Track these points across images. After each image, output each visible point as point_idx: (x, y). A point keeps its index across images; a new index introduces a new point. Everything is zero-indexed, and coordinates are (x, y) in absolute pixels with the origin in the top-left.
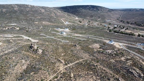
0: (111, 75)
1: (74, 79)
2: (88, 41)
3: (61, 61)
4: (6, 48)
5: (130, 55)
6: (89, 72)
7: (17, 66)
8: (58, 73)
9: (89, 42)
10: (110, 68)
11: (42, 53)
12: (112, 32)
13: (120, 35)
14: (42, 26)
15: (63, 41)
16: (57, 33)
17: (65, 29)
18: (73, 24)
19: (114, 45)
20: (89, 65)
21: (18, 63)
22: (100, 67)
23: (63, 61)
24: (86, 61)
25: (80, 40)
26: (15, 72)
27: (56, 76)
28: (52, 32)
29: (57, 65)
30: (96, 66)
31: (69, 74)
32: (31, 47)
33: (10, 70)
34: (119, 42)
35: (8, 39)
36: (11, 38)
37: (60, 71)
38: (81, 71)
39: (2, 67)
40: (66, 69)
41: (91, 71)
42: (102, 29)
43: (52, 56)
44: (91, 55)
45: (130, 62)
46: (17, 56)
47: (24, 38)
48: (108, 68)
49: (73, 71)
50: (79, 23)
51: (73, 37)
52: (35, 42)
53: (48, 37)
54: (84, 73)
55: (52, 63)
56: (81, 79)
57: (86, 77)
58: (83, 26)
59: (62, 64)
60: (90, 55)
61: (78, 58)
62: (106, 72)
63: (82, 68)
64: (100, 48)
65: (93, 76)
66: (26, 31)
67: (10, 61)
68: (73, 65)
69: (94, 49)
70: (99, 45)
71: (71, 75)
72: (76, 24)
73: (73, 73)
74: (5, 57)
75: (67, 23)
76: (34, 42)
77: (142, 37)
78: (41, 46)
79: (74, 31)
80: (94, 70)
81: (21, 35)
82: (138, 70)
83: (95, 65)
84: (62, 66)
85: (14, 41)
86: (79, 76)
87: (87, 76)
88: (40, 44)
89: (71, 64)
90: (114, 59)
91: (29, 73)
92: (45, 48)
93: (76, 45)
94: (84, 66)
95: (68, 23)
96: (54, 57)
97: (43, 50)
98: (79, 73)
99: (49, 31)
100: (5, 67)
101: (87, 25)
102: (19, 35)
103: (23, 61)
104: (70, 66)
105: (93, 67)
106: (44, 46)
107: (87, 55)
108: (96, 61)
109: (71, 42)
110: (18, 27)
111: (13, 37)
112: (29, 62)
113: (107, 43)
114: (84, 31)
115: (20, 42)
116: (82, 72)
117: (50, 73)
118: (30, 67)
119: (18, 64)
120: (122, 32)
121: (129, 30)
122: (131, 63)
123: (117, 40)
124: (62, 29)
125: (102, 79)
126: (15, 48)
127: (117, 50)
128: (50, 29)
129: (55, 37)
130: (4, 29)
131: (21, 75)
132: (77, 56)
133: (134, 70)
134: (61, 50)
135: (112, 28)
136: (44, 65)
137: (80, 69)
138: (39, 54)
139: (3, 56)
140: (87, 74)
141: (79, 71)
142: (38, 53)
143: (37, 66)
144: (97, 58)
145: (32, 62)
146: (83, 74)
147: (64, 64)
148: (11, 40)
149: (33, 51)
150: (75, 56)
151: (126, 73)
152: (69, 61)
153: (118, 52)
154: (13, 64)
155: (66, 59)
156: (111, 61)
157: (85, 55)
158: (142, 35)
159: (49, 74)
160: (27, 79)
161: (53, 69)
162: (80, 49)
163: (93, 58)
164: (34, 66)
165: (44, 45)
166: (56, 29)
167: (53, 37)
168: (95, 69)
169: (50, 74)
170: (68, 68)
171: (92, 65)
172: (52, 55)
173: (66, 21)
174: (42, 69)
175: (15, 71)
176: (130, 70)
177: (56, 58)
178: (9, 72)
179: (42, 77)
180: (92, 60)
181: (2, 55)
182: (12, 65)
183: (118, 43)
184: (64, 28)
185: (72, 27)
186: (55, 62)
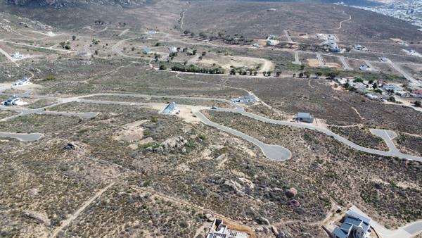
0: (188, 210)
2: (106, 118)
3: (34, 218)
5: (221, 139)
10: (181, 191)
12: (168, 70)
13: (190, 77)
15: (22, 137)
17: (17, 83)
18: (41, 55)
19: (180, 115)
20: (125, 200)
22: (156, 199)
23: (42, 216)
24: (115, 190)
25: (80, 120)
30: (146, 197)
34: (189, 104)
41: (134, 218)
42: (137, 65)
44: (125, 166)
45: (223, 159)
48: (176, 195)
50: (61, 50)
51: (55, 112)
59: (42, 227)
61: (89, 191)
62: (175, 208)
63: (106, 219)
64: (146, 135)
65: (142, 230)
68: (79, 216)
69: (128, 144)
70: (142, 126)
72: (53, 55)
75: (17, 55)
77: (240, 73)
79: (51, 84)
80: (143, 212)
82: (242, 177)
83: (142, 196)
84: (46, 234)
87: (127, 236)
89: (71, 218)
90: (187, 162)
94: (114, 210)
95: (23, 57)
96: (7, 209)
104: (71, 223)
105: (138, 205)
107: (113, 171)
108: (142, 183)
109: (54, 136)
113: (159, 113)
114: (84, 79)
116: (109, 230)
120: (192, 66)
121: (209, 58)
122: (225, 160)
123: (184, 97)
124: (3, 82)
125: (167, 232)
127: (189, 130)
132: (83, 181)
133: (235, 178)
134: (23, 176)
135: (164, 57)
137: (104, 224)
140: (126, 233)
141: (102, 231)
144: (143, 173)
147: (49, 223)
150: (77, 187)
151: (218, 192)
152: (64, 209)
153: (193, 137)
155: (49, 203)
156: (180, 168)
157: (107, 170)
158: (240, 68)
162: (87, 155)
163: (133, 174)
168: (144, 208)
170: (65, 234)
171: (134, 198)
173: (11, 47)
176: (227, 183)
177: (14, 213)
183: (188, 106)
185: (42, 70)
186: (15, 230)
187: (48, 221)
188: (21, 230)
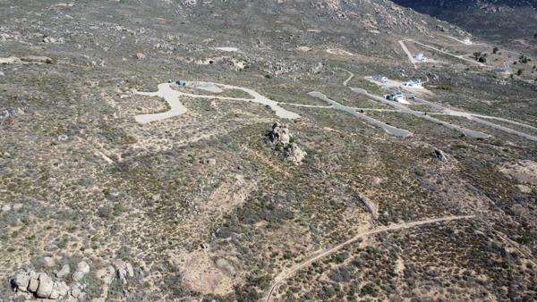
1: (405, 285)
3: (364, 204)
4: (195, 127)
6: (473, 272)
7: (217, 191)
8: (348, 245)
9: (502, 148)
11: (303, 161)
14: (320, 64)
15: (389, 129)
16: (374, 96)
17: (408, 83)
18: (446, 63)
20: (480, 242)
21: (222, 179)
22: (529, 266)
23: (374, 206)
24: (472, 226)
25: (463, 135)
26: (210, 208)
27: (339, 252)
28: (353, 89)
29: (348, 215)
30: (514, 255)
31: (387, 258)
32: (271, 135)
33: (196, 199)
35: (207, 99)
36: (216, 94)
37: (355, 239)
38: (440, 260)
39: (177, 183)
40: (379, 237)
41: (482, 270)
43: (336, 181)
44: (499, 205)
46: (223, 159)
47: (253, 100)
49: (407, 252)
50: (472, 61)
51: (436, 120)
52: (286, 120)
53: (336, 105)
54: (450, 271)
55: (332, 203)
56: (432, 292)
57: (456, 287)
58: (491, 76)
59: (368, 217)
60: (492, 205)
61: (437, 209)
63: (444, 250)
65: (488, 292)
66: (262, 77)
67: (200, 170)
68: (413, 228)
69: (517, 183)
71: (394, 264)
72: (460, 65)
73: (403, 258)
74: (189, 155)
75: (420, 56)
76: (285, 117)
78: (303, 135)
79: (444, 94)
80: (500, 271)
81: (247, 87)
83: (508, 250)
84: (368, 225)
85: (224, 105)
86: (429, 277)
87: (462, 285)
88: (304, 129)
89: (403, 225)
91: (252, 222)
92: (318, 146)
93: (438, 153)
94: (458, 245)
95: (426, 60)
96: (345, 182)
97: (309, 152)
98: (427, 266)
99: (345, 83)
100: (185, 185)
101: (512, 76)
102: (242, 88)
103: (239, 177)
104: (400, 230)
105: (494, 257)
106: (316, 138)
108: (516, 236)
109: (423, 140)
110: (240, 60)
111: (220, 91)
112: (256, 183)
114: (489, 99)
115: (239, 111)
116: (442, 264)
117: (319, 237)
118: (257, 201)
119: (223, 184)
124: (394, 79)
126: (223, 129)
128: (350, 79)
129: (362, 111)
130: (200, 62)
131: (225, 221)
132: (435, 196)
134: (373, 162)
136: (303, 206)
137: (437, 253)
138: (294, 165)
139: (185, 151)
140: (462, 280)
141: (431, 259)
142: (291, 158)
143: (280, 205)
144: (524, 225)
145: (266, 188)
146: (443, 274)
147: (377, 217)
148: (213, 103)
149: (277, 149)
150: (425, 198)
152: (400, 212)
154: (209, 182)
155: (386, 198)
157: (472, 199)
159: (314, 239)
160: (240, 240)
161: (332, 226)
162: (453, 171)
163: (507, 220)
164: (268, 203)
165: (315, 133)
166: (370, 78)
167: (354, 110)
168: (505, 267)
169: (318, 242)
170: (388, 237)
171: (494, 246)
172: (337, 176)
173: (416, 48)
174: (292, 218)
175: (210, 206)
177: (349, 190)
178: (193, 203)
179: (290, 243)
180: (499, 225)
181: (181, 148)
182: (206, 184)
184: (405, 79)
185: (440, 77)
186: (343, 204)
187: (377, 215)
188: (348, 208)
